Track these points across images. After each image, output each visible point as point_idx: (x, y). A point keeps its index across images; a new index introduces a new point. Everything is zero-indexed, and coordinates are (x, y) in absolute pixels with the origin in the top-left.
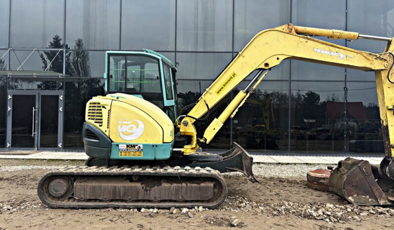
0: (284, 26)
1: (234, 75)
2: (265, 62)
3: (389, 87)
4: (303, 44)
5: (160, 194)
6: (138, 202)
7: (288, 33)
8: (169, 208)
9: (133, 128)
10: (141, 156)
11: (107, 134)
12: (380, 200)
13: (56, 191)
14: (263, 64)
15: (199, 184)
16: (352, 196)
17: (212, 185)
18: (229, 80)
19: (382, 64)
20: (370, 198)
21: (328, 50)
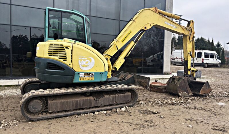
0: (154, 8)
1: (131, 32)
2: (145, 26)
3: (189, 43)
4: (161, 19)
5: (104, 102)
6: (92, 108)
7: (155, 12)
8: (111, 109)
9: (88, 62)
10: (93, 80)
11: (71, 66)
12: (190, 94)
13: (35, 108)
15: (124, 94)
16: (180, 93)
17: (130, 94)
18: (128, 35)
19: (188, 32)
20: (186, 93)
21: (170, 23)
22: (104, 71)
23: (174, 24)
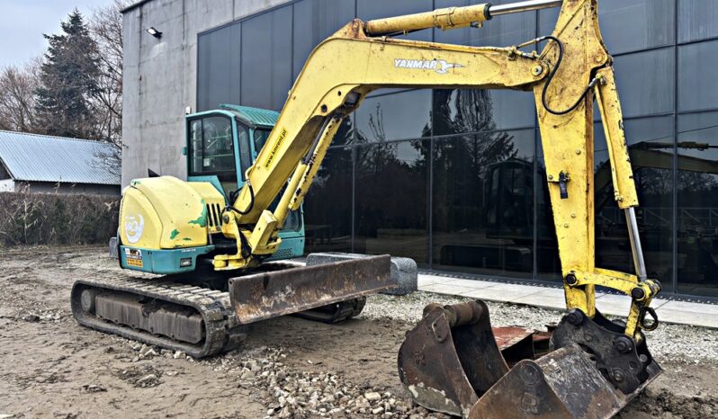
0: (347, 26)
1: (284, 133)
2: (322, 104)
3: (555, 127)
4: (376, 55)
5: (156, 325)
7: (351, 40)
9: (135, 225)
10: (142, 266)
12: (465, 407)
13: (86, 304)
14: (319, 108)
16: (416, 385)
17: (200, 320)
18: (279, 144)
19: (527, 70)
20: (446, 397)
21: (419, 58)
22: (156, 248)
23: (442, 55)
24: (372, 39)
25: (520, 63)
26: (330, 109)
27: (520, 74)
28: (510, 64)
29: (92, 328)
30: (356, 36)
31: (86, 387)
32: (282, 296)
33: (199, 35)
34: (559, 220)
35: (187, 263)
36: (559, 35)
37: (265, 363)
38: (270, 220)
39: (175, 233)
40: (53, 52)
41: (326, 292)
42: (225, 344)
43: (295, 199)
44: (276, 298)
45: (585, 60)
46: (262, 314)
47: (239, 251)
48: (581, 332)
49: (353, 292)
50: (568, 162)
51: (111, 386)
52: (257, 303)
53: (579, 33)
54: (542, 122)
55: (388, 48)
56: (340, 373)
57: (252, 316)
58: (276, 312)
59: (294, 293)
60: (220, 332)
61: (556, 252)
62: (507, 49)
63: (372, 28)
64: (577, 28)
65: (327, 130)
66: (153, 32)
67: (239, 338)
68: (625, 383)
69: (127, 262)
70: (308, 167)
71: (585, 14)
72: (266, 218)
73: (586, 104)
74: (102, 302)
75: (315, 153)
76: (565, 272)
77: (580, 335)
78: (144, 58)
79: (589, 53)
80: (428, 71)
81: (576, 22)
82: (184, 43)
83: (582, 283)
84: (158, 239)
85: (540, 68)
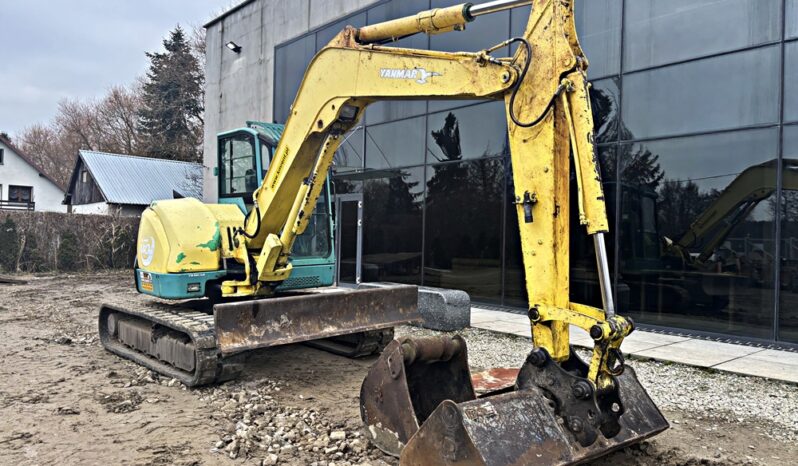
1: (287, 150)
2: (318, 119)
3: (525, 141)
5: (161, 351)
9: (149, 248)
10: (152, 290)
13: (111, 328)
14: (316, 124)
18: (282, 162)
21: (401, 66)
22: (163, 272)
23: (422, 62)
24: (361, 47)
25: (489, 69)
26: (326, 124)
27: (490, 82)
28: (481, 71)
29: (113, 353)
30: (348, 44)
31: (60, 409)
32: (276, 326)
33: (276, 48)
34: (527, 247)
35: (195, 288)
36: (529, 36)
37: (254, 396)
38: (274, 245)
39: (182, 257)
40: (155, 71)
41: (332, 323)
42: (219, 374)
43: (299, 223)
44: (268, 327)
45: (554, 64)
46: (249, 343)
47: (248, 277)
48: (544, 374)
49: (366, 324)
50: (536, 180)
51: (86, 409)
52: (245, 332)
53: (548, 33)
54: (513, 135)
55: (375, 56)
56: (324, 410)
57: (237, 345)
58: (265, 342)
59: (291, 322)
60: (211, 360)
61: (523, 282)
62: (476, 54)
63: (364, 36)
64: (546, 28)
65: (324, 147)
66: (232, 46)
67: (234, 368)
68: (583, 433)
69: (143, 287)
70: (309, 187)
71: (554, 11)
72: (271, 242)
73: (555, 114)
74: (124, 326)
75: (315, 172)
76: (532, 305)
77: (543, 378)
78: (224, 74)
79: (558, 56)
80: (409, 81)
81: (545, 20)
82: (262, 58)
83: (547, 318)
84: (165, 263)
85: (507, 75)
